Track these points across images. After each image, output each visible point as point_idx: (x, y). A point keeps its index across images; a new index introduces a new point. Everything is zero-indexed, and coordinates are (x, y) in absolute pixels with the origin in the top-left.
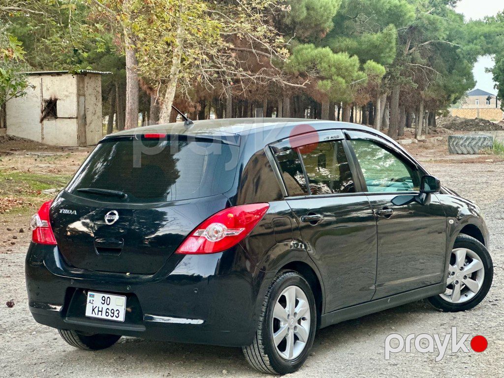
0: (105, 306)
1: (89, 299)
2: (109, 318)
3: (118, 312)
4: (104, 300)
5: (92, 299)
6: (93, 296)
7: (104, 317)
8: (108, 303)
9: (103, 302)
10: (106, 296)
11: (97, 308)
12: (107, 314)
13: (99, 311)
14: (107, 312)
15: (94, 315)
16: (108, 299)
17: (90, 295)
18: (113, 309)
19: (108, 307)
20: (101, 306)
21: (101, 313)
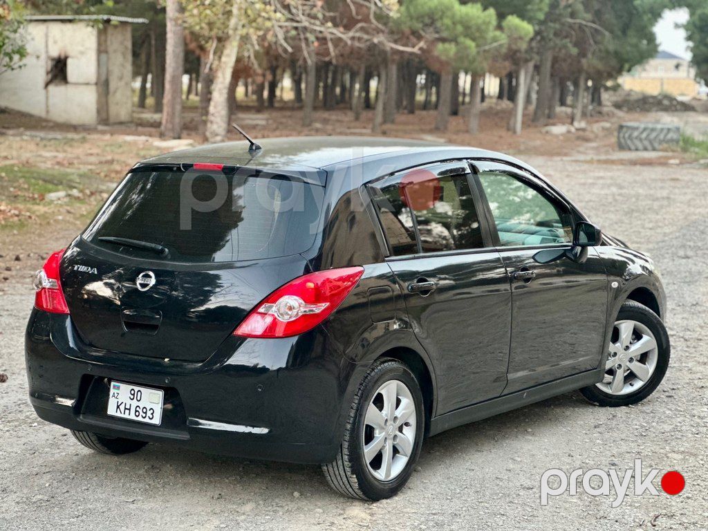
0: (134, 403)
1: (112, 391)
2: (140, 419)
3: (152, 411)
4: (134, 395)
5: (116, 391)
6: (118, 388)
7: (132, 417)
8: (139, 399)
9: (132, 397)
10: (137, 388)
11: (123, 405)
12: (137, 414)
13: (126, 409)
14: (136, 411)
15: (118, 414)
16: (139, 393)
17: (114, 387)
18: (144, 408)
19: (138, 404)
20: (129, 402)
21: (128, 411)
